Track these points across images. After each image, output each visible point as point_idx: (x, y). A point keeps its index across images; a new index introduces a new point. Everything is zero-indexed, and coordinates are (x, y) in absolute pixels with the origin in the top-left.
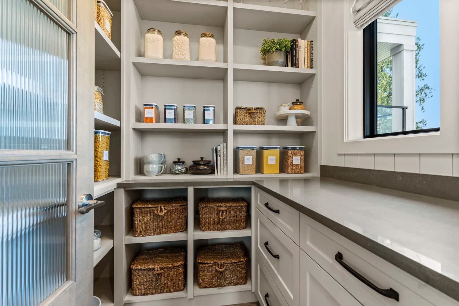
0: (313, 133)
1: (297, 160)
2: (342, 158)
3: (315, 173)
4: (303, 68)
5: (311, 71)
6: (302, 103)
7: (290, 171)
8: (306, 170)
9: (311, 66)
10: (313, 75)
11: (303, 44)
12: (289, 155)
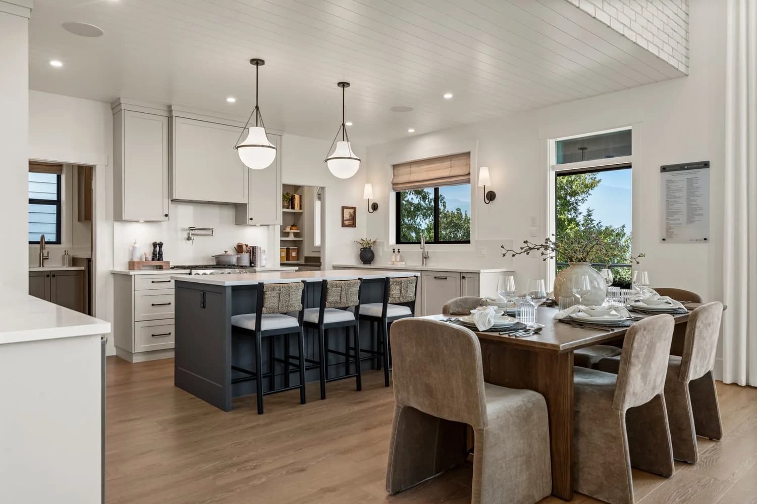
0: (301, 241)
1: (294, 254)
2: (314, 253)
3: (302, 261)
4: (297, 209)
5: (301, 211)
6: (296, 226)
7: (291, 260)
8: (298, 260)
9: (300, 208)
10: (302, 213)
11: (297, 197)
12: (291, 251)
